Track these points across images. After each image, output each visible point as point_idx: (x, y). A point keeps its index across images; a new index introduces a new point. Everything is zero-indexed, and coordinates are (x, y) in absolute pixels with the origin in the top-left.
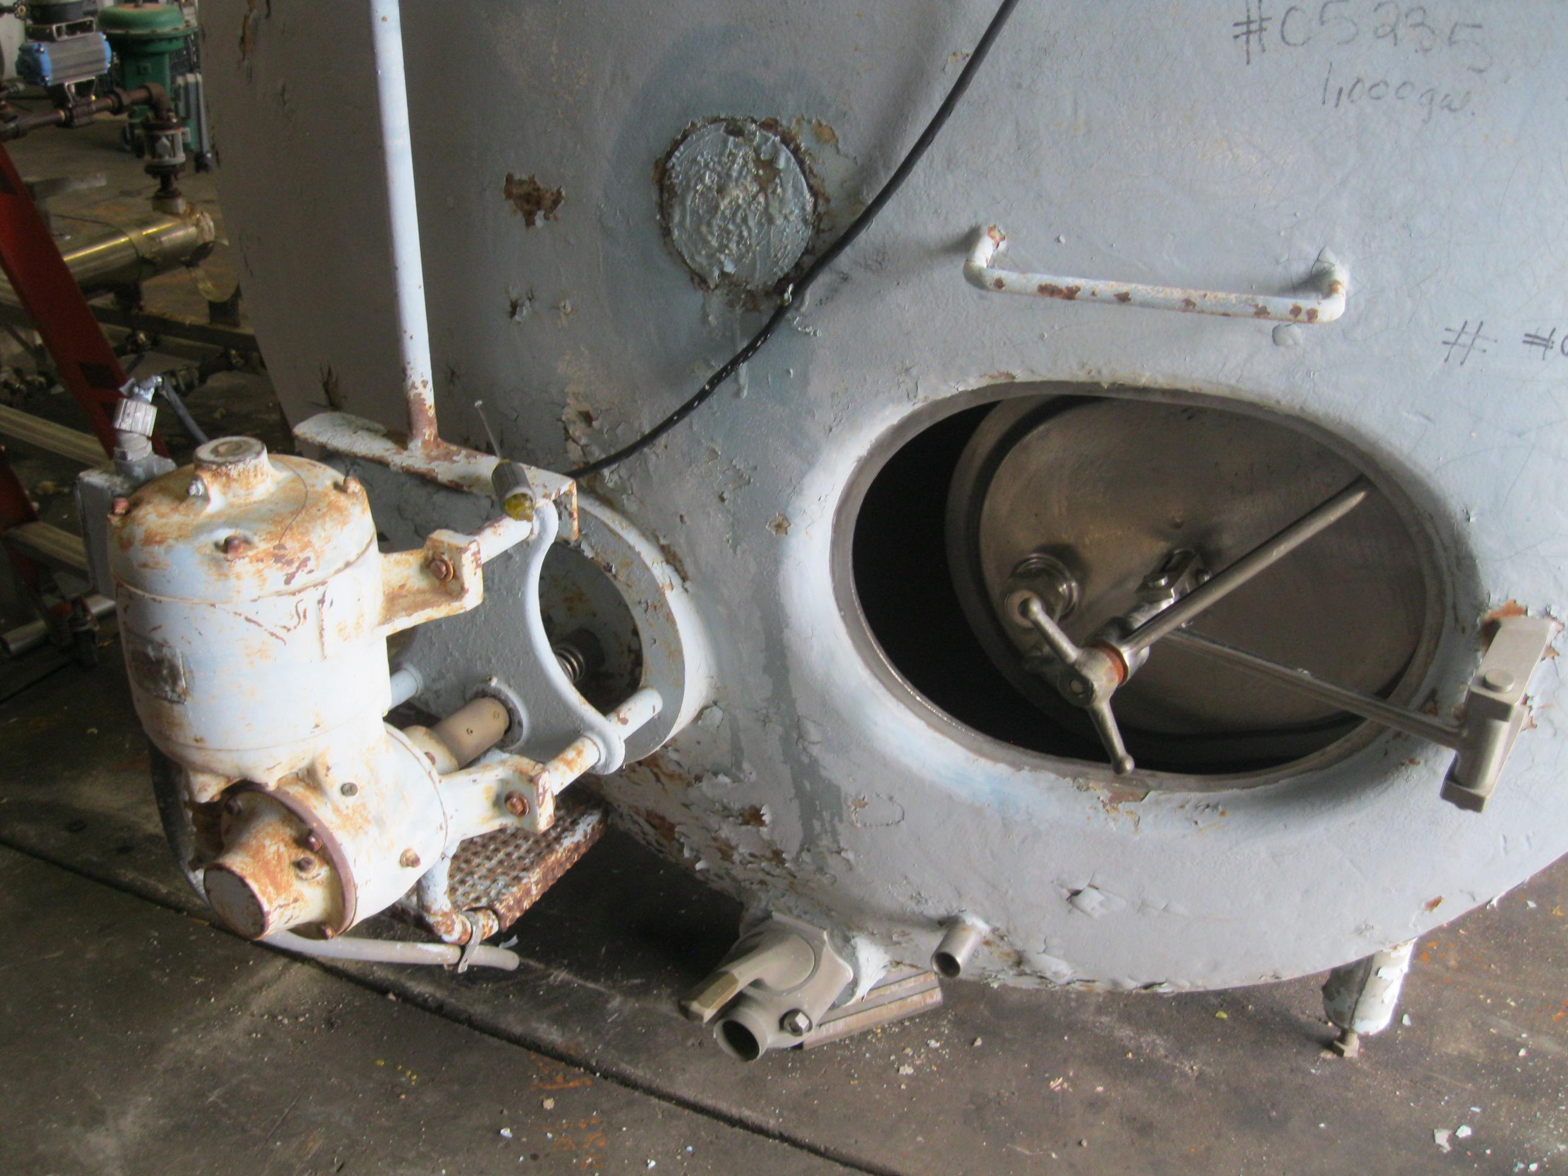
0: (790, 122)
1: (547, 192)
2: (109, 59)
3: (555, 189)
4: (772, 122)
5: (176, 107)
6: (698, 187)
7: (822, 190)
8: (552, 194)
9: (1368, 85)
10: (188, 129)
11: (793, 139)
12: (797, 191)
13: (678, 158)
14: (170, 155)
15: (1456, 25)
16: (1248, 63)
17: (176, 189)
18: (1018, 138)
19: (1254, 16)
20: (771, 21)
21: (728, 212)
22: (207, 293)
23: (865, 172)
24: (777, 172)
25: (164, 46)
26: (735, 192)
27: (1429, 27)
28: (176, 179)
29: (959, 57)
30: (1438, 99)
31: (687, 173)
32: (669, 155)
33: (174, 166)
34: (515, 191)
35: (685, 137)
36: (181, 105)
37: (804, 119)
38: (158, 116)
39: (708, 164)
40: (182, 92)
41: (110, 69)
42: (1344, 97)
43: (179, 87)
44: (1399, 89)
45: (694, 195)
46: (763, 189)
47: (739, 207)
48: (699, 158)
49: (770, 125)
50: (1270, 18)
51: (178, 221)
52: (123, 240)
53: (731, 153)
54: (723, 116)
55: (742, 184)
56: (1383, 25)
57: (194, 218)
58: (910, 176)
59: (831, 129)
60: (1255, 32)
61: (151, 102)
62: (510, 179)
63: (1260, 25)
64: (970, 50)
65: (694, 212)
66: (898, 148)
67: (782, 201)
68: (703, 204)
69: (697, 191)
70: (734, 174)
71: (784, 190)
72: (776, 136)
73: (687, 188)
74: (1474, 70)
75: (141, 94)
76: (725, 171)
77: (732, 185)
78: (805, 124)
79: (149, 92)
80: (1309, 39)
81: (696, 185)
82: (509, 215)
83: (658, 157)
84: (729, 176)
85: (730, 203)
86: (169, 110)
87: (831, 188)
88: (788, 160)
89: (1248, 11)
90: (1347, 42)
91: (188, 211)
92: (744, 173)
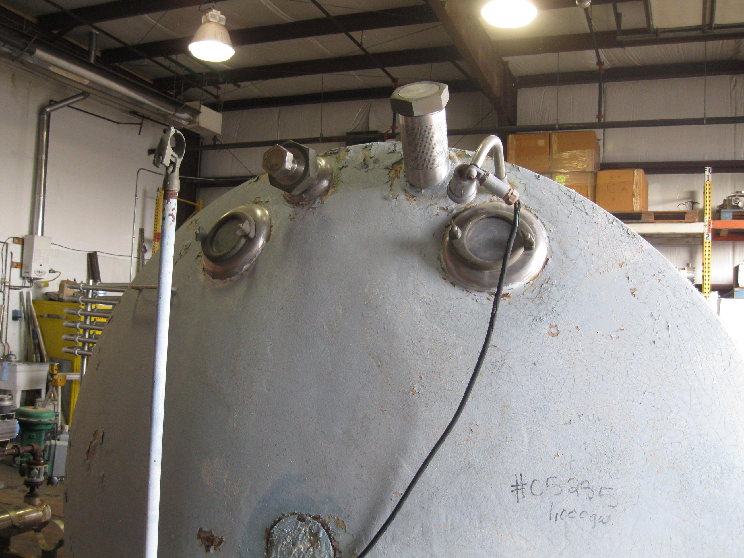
0: (325, 517)
1: (217, 538)
2: (18, 432)
3: (220, 537)
4: (318, 516)
5: (44, 454)
6: (284, 542)
7: (338, 547)
8: (219, 539)
9: (568, 512)
10: (47, 465)
11: (326, 525)
12: (327, 547)
13: (276, 529)
14: (37, 478)
15: (602, 488)
16: (518, 502)
17: (37, 493)
18: (422, 530)
19: (519, 483)
20: (319, 474)
21: (296, 554)
22: (43, 545)
23: (357, 541)
24: (319, 539)
25: (44, 427)
26: (300, 546)
27: (591, 489)
28: (37, 488)
29: (398, 495)
30: (597, 518)
31: (279, 536)
32: (272, 527)
33: (38, 482)
34: (202, 535)
35: (280, 519)
36: (46, 454)
37: (331, 516)
38: (35, 459)
39: (289, 532)
40: (48, 448)
41: (17, 437)
42: (558, 517)
43: (47, 446)
44: (581, 514)
45: (282, 546)
46: (312, 545)
47: (301, 552)
48: (285, 529)
49: (317, 518)
50: (526, 484)
51: (35, 508)
52: (7, 516)
53: (299, 529)
54: (296, 512)
55: (303, 542)
56: (572, 488)
57: (42, 507)
58: (376, 544)
59: (343, 521)
60: (520, 489)
61: (33, 453)
62: (200, 530)
63: (522, 487)
64: (403, 492)
65: (282, 553)
66: (372, 531)
67: (320, 552)
68: (285, 550)
69: (283, 544)
70: (300, 538)
71: (321, 547)
72: (319, 523)
73: (279, 542)
74: (611, 506)
75: (29, 448)
76: (296, 536)
77: (299, 543)
78: (332, 518)
79: (33, 447)
80: (542, 493)
81: (283, 541)
82: (198, 546)
83: (267, 527)
84: (297, 538)
85: (298, 550)
86: (40, 456)
87: (342, 547)
88: (324, 534)
89: (517, 481)
90: (558, 494)
91: (40, 504)
92: (304, 538)
